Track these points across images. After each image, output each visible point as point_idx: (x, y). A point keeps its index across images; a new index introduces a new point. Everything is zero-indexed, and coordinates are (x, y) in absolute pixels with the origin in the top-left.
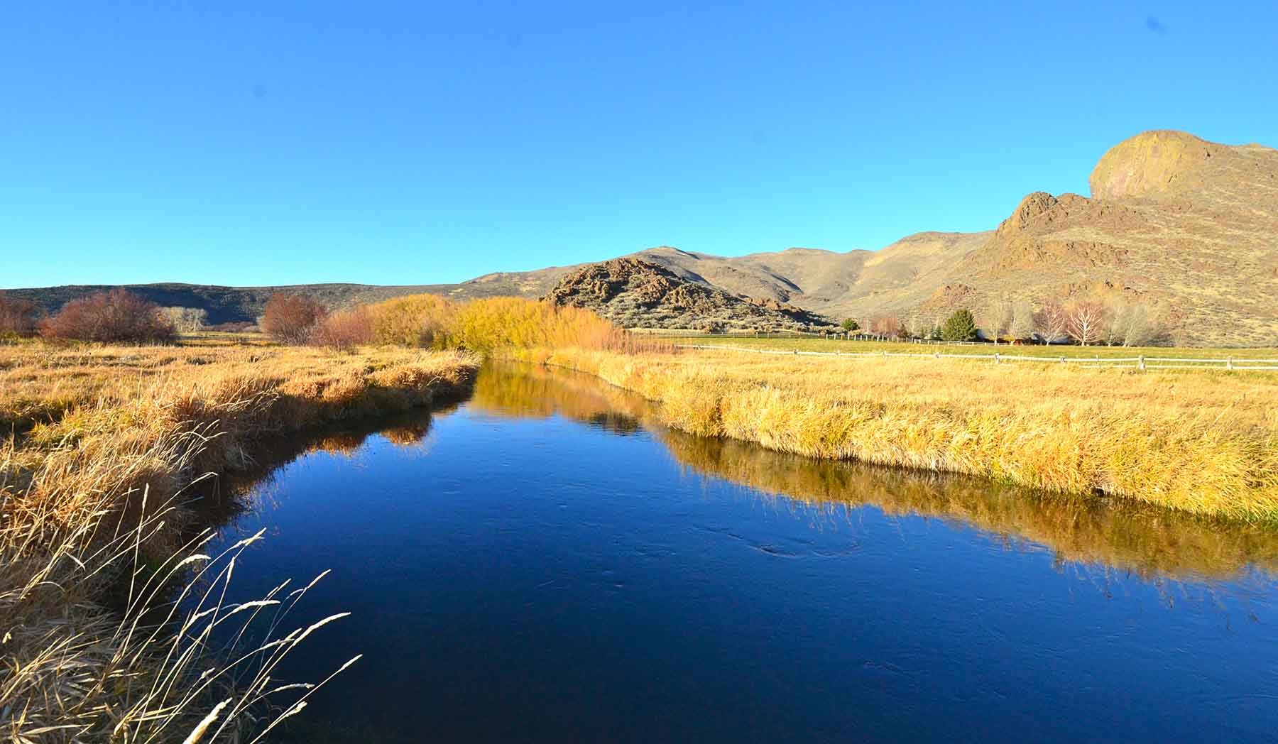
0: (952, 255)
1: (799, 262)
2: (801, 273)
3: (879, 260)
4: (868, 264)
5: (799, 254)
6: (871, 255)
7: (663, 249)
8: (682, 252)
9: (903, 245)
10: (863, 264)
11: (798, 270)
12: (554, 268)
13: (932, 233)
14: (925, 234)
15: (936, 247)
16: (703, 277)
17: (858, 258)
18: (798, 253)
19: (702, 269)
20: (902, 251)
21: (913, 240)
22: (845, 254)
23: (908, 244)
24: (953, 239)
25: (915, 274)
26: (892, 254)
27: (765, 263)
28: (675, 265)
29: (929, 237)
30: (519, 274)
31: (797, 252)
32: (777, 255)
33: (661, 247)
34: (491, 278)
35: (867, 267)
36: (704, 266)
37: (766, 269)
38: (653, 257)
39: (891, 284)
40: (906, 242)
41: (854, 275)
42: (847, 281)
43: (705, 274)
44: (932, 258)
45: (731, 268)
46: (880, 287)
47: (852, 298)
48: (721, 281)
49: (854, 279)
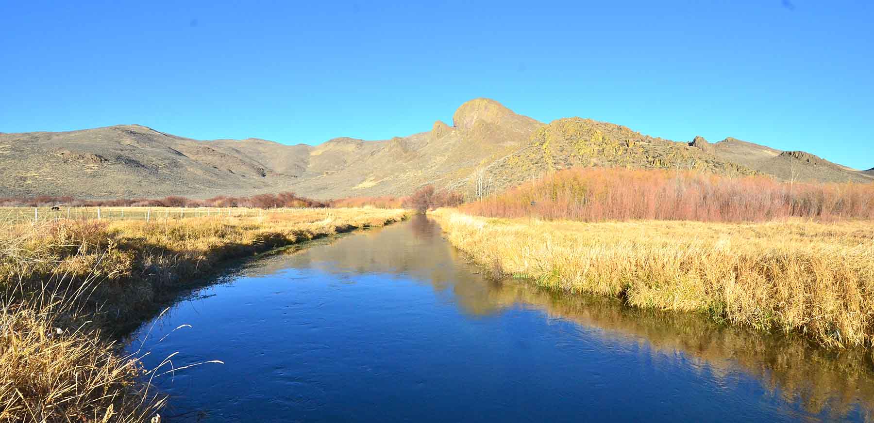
0: (363, 153)
1: (261, 148)
2: (264, 156)
3: (320, 152)
4: (313, 154)
6: (313, 149)
8: (157, 132)
9: (332, 144)
10: (309, 154)
11: (263, 154)
13: (348, 138)
14: (344, 138)
15: (351, 148)
16: (185, 154)
17: (304, 150)
18: (258, 142)
19: (181, 147)
20: (332, 148)
21: (338, 141)
22: (294, 146)
23: (335, 143)
24: (361, 144)
25: (345, 162)
26: (327, 149)
27: (233, 146)
28: (154, 141)
29: (347, 141)
31: (256, 141)
33: (132, 125)
35: (312, 156)
36: (184, 145)
37: (237, 151)
38: (131, 132)
39: (334, 167)
40: (333, 142)
41: (305, 161)
42: (302, 164)
43: (186, 152)
44: (352, 153)
45: (209, 148)
46: (328, 170)
47: (312, 176)
48: (204, 158)
49: (307, 163)
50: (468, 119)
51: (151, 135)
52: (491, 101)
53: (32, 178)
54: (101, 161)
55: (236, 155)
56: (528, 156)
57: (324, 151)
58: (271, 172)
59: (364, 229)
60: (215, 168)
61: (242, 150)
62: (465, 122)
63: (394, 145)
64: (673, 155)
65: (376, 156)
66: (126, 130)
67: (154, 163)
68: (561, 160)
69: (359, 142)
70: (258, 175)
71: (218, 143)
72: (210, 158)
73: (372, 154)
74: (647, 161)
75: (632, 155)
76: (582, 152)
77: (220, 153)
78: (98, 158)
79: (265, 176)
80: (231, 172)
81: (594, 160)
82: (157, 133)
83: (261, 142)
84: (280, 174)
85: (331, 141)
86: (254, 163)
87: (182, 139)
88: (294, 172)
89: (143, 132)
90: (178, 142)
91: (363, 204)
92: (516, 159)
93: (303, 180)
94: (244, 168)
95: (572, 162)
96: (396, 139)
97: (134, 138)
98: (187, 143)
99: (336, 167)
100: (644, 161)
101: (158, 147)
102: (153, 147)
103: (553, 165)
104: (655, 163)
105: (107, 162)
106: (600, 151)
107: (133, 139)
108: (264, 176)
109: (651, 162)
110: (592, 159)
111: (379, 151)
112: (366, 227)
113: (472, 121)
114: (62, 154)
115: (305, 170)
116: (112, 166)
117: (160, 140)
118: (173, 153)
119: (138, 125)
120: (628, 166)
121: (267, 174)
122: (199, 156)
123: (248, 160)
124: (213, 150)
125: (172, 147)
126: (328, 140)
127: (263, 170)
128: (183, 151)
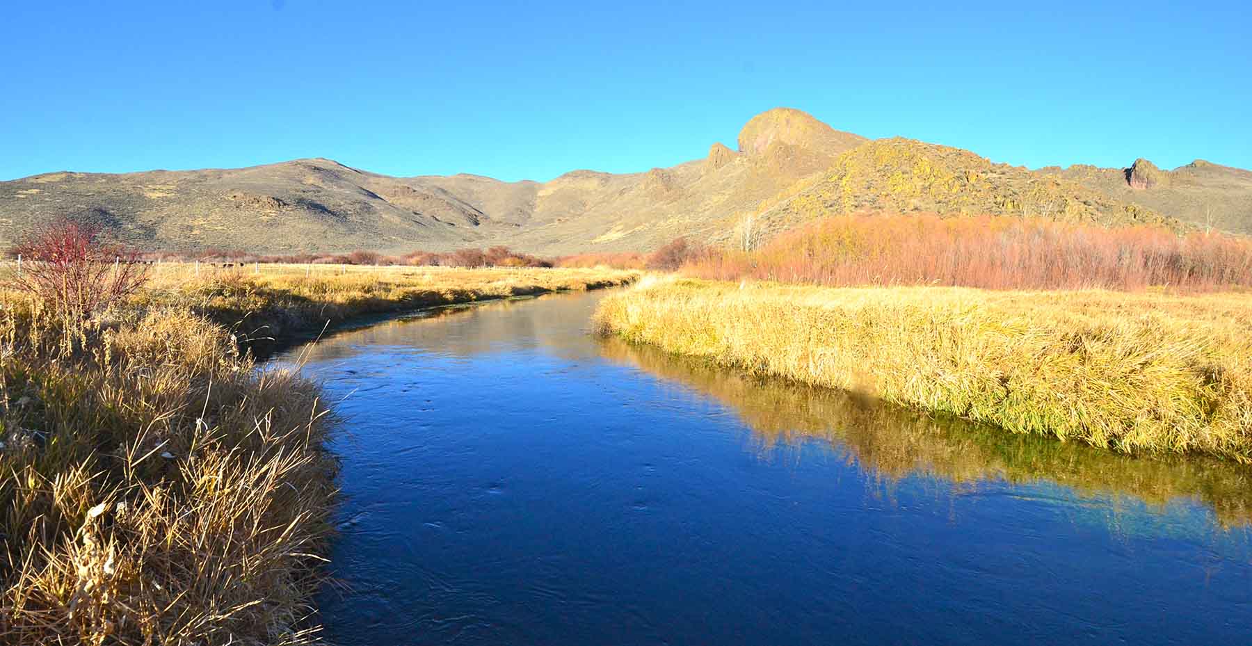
0: (609, 191)
1: (474, 188)
2: (478, 198)
3: (550, 191)
4: (541, 193)
5: (470, 180)
6: (541, 186)
7: (320, 160)
8: (345, 167)
9: (566, 180)
10: (536, 194)
11: (475, 194)
12: (162, 171)
13: (588, 171)
14: (583, 170)
15: (592, 185)
16: (379, 195)
17: (530, 188)
18: (472, 179)
19: (376, 186)
20: (567, 184)
21: (575, 175)
22: (517, 183)
23: (571, 178)
24: (606, 178)
25: (584, 205)
26: (560, 186)
27: (438, 184)
28: (342, 179)
29: (587, 174)
30: (104, 176)
31: (469, 177)
32: (450, 180)
33: (317, 159)
34: (57, 178)
35: (540, 197)
36: (377, 184)
37: (445, 192)
38: (315, 168)
39: (569, 213)
40: (569, 177)
41: (531, 203)
42: (526, 209)
43: (382, 193)
44: (594, 193)
45: (408, 188)
46: (561, 215)
47: (539, 224)
48: (402, 201)
49: (532, 207)
50: (759, 140)
51: (339, 172)
52: (795, 112)
53: (200, 227)
54: (279, 205)
55: (443, 196)
56: (821, 196)
57: (555, 189)
58: (486, 219)
59: (558, 293)
60: (416, 214)
61: (450, 190)
62: (755, 145)
63: (653, 180)
64: (1034, 193)
65: (626, 197)
66: (309, 166)
67: (342, 208)
68: (866, 201)
69: (604, 176)
70: (469, 223)
71: (420, 180)
72: (410, 200)
73: (622, 193)
74: (995, 203)
75: (973, 193)
76: (899, 189)
77: (422, 194)
78: (276, 202)
79: (479, 224)
80: (436, 219)
81: (915, 202)
82: (346, 169)
83: (474, 178)
84: (497, 223)
85: (566, 175)
86: (465, 207)
87: (376, 176)
88: (515, 219)
89: (329, 167)
90: (372, 180)
91: (597, 263)
92: (804, 200)
93: (528, 230)
94: (452, 215)
95: (882, 205)
96: (656, 170)
97: (318, 175)
98: (382, 181)
99: (572, 211)
100: (990, 203)
101: (348, 186)
102: (342, 187)
103: (853, 208)
104: (1005, 205)
105: (287, 206)
106: (925, 188)
107: (317, 177)
108: (477, 224)
109: (1000, 203)
110: (913, 200)
111: (631, 188)
112: (561, 290)
113: (766, 142)
114: (235, 197)
115: (530, 217)
116: (292, 212)
117: (350, 178)
118: (366, 195)
119: (324, 159)
120: (964, 210)
121: (481, 221)
122: (397, 197)
123: (456, 203)
124: (414, 191)
125: (364, 187)
126: (562, 174)
127: (476, 216)
128: (379, 191)
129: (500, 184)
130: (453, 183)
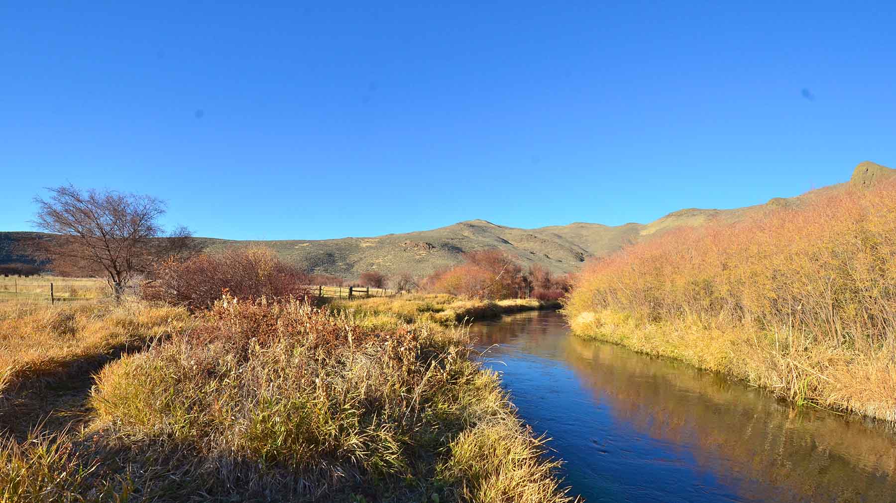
1: (584, 232)
2: (586, 240)
3: (652, 230)
4: (643, 233)
5: (582, 227)
6: (644, 227)
9: (670, 219)
10: (639, 234)
11: (585, 238)
13: (694, 210)
14: (687, 210)
15: (698, 221)
16: (510, 242)
17: (633, 229)
18: (582, 226)
19: (508, 235)
20: (671, 223)
21: (679, 215)
22: (621, 226)
23: (676, 217)
24: (714, 214)
26: (663, 226)
27: (556, 232)
28: (488, 232)
29: (693, 212)
31: (581, 225)
32: (565, 228)
33: (474, 220)
35: (642, 236)
36: (511, 234)
37: (560, 237)
38: (471, 226)
40: (673, 217)
43: (512, 240)
45: (532, 235)
48: (526, 245)
51: (486, 227)
55: (557, 240)
57: (658, 228)
58: (591, 256)
60: (532, 253)
61: (564, 236)
66: (468, 224)
69: (711, 212)
70: (575, 260)
71: (541, 231)
72: (532, 244)
77: (541, 239)
78: (427, 246)
79: (584, 260)
80: (547, 257)
82: (492, 225)
85: (669, 216)
86: (574, 247)
87: (511, 229)
90: (506, 231)
94: (561, 254)
96: (777, 201)
97: (471, 230)
98: (513, 232)
101: (489, 237)
108: (582, 260)
117: (493, 231)
118: (500, 242)
119: (478, 220)
121: (586, 259)
122: (522, 243)
123: (567, 245)
124: (535, 237)
125: (501, 237)
126: (667, 214)
127: (582, 254)
128: (511, 239)
129: (607, 229)
130: (566, 231)
